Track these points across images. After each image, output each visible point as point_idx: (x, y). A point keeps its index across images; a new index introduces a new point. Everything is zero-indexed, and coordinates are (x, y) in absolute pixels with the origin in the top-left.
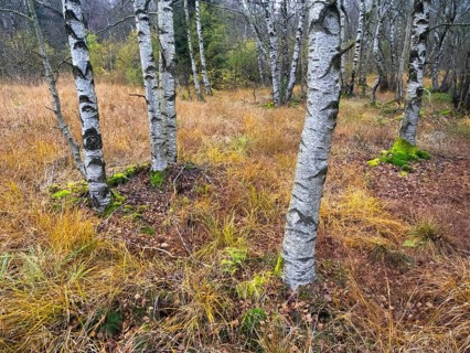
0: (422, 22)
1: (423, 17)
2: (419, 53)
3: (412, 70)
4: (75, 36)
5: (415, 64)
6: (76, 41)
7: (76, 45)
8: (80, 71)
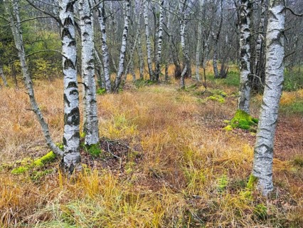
0: (246, 30)
1: (247, 27)
2: (247, 51)
3: (244, 62)
4: (71, 37)
5: (245, 58)
6: (71, 40)
7: (70, 43)
8: (72, 63)
